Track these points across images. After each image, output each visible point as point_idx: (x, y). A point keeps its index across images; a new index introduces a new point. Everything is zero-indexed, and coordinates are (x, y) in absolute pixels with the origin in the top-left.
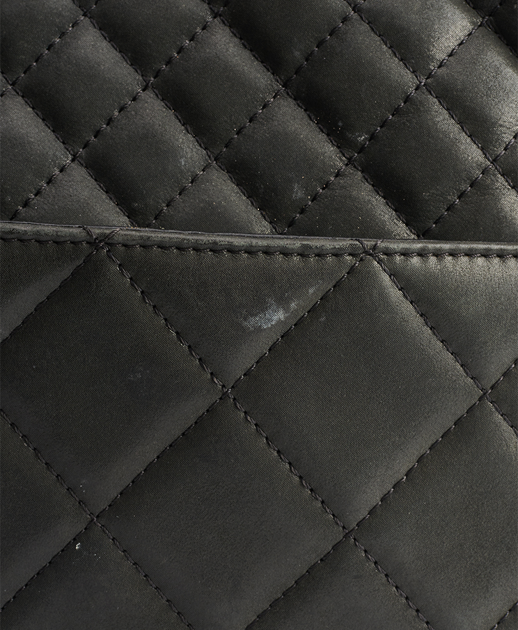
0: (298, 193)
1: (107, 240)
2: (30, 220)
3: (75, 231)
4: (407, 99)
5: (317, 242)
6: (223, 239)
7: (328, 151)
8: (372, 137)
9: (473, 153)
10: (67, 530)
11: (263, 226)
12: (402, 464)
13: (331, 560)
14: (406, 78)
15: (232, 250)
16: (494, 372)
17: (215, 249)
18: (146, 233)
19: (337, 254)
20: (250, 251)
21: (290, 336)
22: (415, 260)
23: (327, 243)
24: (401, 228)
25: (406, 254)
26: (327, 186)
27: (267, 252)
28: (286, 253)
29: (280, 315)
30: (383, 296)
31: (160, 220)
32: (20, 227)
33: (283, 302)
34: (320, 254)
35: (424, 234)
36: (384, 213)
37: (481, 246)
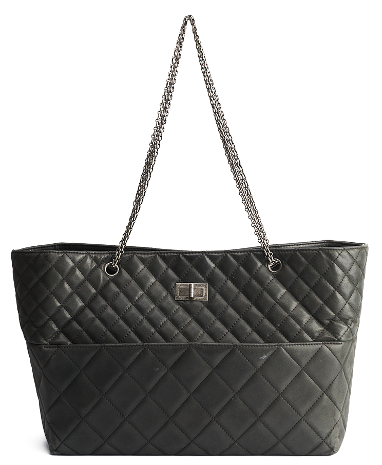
0: (268, 335)
1: (236, 345)
2: (224, 342)
3: (231, 344)
4: (286, 318)
5: (271, 344)
6: (255, 344)
7: (273, 328)
8: (281, 325)
9: (298, 327)
10: (231, 396)
11: (263, 342)
12: (289, 382)
13: (277, 399)
14: (286, 315)
15: (257, 346)
16: (303, 365)
17: (254, 346)
18: (242, 344)
19: (275, 346)
20: (260, 346)
21: (268, 360)
22: (288, 346)
23: (273, 344)
24: (286, 341)
25: (286, 345)
26: (273, 334)
27: (263, 346)
28: (266, 346)
29: (266, 357)
30: (283, 353)
31: (245, 342)
32: (221, 344)
33: (266, 354)
34: (272, 346)
35: (290, 342)
36: (283, 338)
37: (300, 343)
